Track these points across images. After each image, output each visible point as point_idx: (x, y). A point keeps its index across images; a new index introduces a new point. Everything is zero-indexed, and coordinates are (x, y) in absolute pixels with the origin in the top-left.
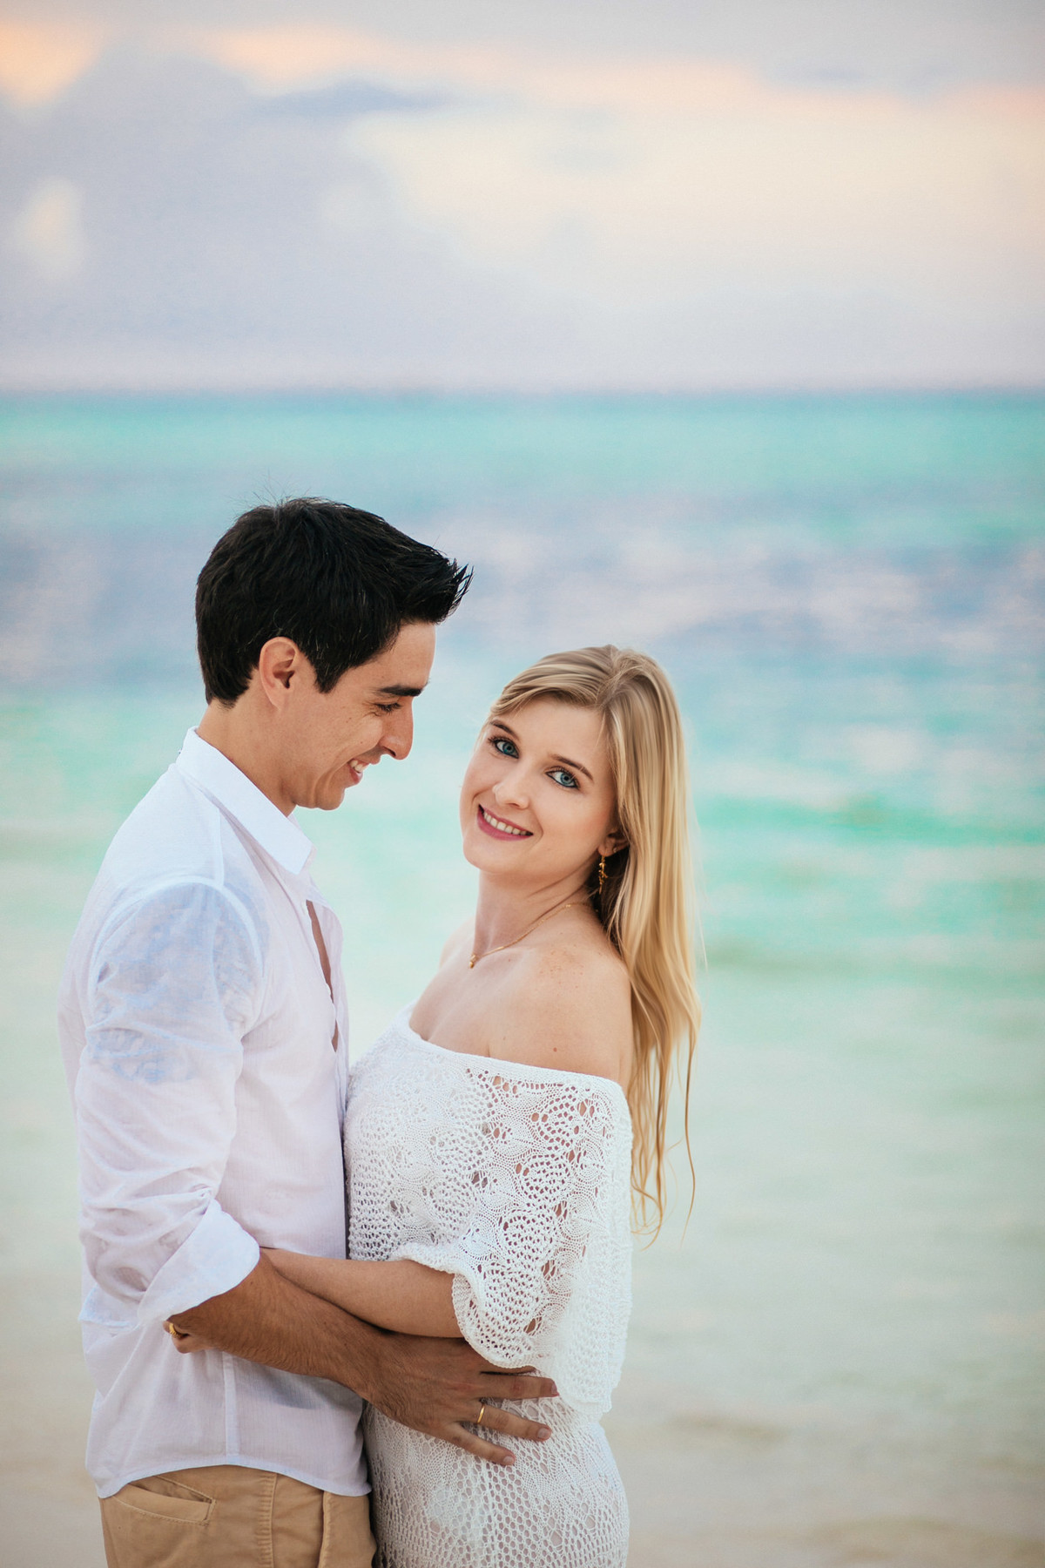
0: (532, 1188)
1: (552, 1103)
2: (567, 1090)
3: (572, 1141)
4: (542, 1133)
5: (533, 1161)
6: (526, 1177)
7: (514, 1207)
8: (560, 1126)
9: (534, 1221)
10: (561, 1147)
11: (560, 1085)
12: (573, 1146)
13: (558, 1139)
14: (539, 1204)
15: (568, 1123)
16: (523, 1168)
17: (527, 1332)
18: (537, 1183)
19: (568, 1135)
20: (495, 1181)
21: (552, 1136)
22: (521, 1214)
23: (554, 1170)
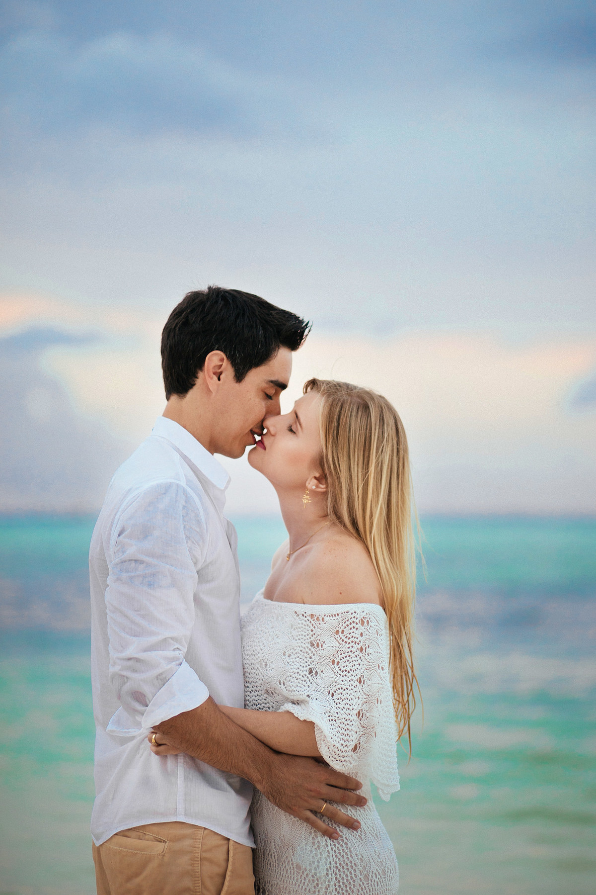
0: (343, 671)
1: (345, 622)
2: (352, 614)
3: (360, 641)
4: (343, 640)
5: (341, 657)
6: (339, 666)
7: (335, 684)
8: (352, 634)
9: (347, 689)
10: (354, 646)
11: (347, 612)
12: (361, 644)
13: (352, 642)
14: (348, 679)
15: (356, 632)
16: (336, 661)
17: (353, 752)
18: (345, 668)
19: (357, 638)
20: (322, 672)
21: (348, 641)
22: (340, 686)
23: (353, 659)
